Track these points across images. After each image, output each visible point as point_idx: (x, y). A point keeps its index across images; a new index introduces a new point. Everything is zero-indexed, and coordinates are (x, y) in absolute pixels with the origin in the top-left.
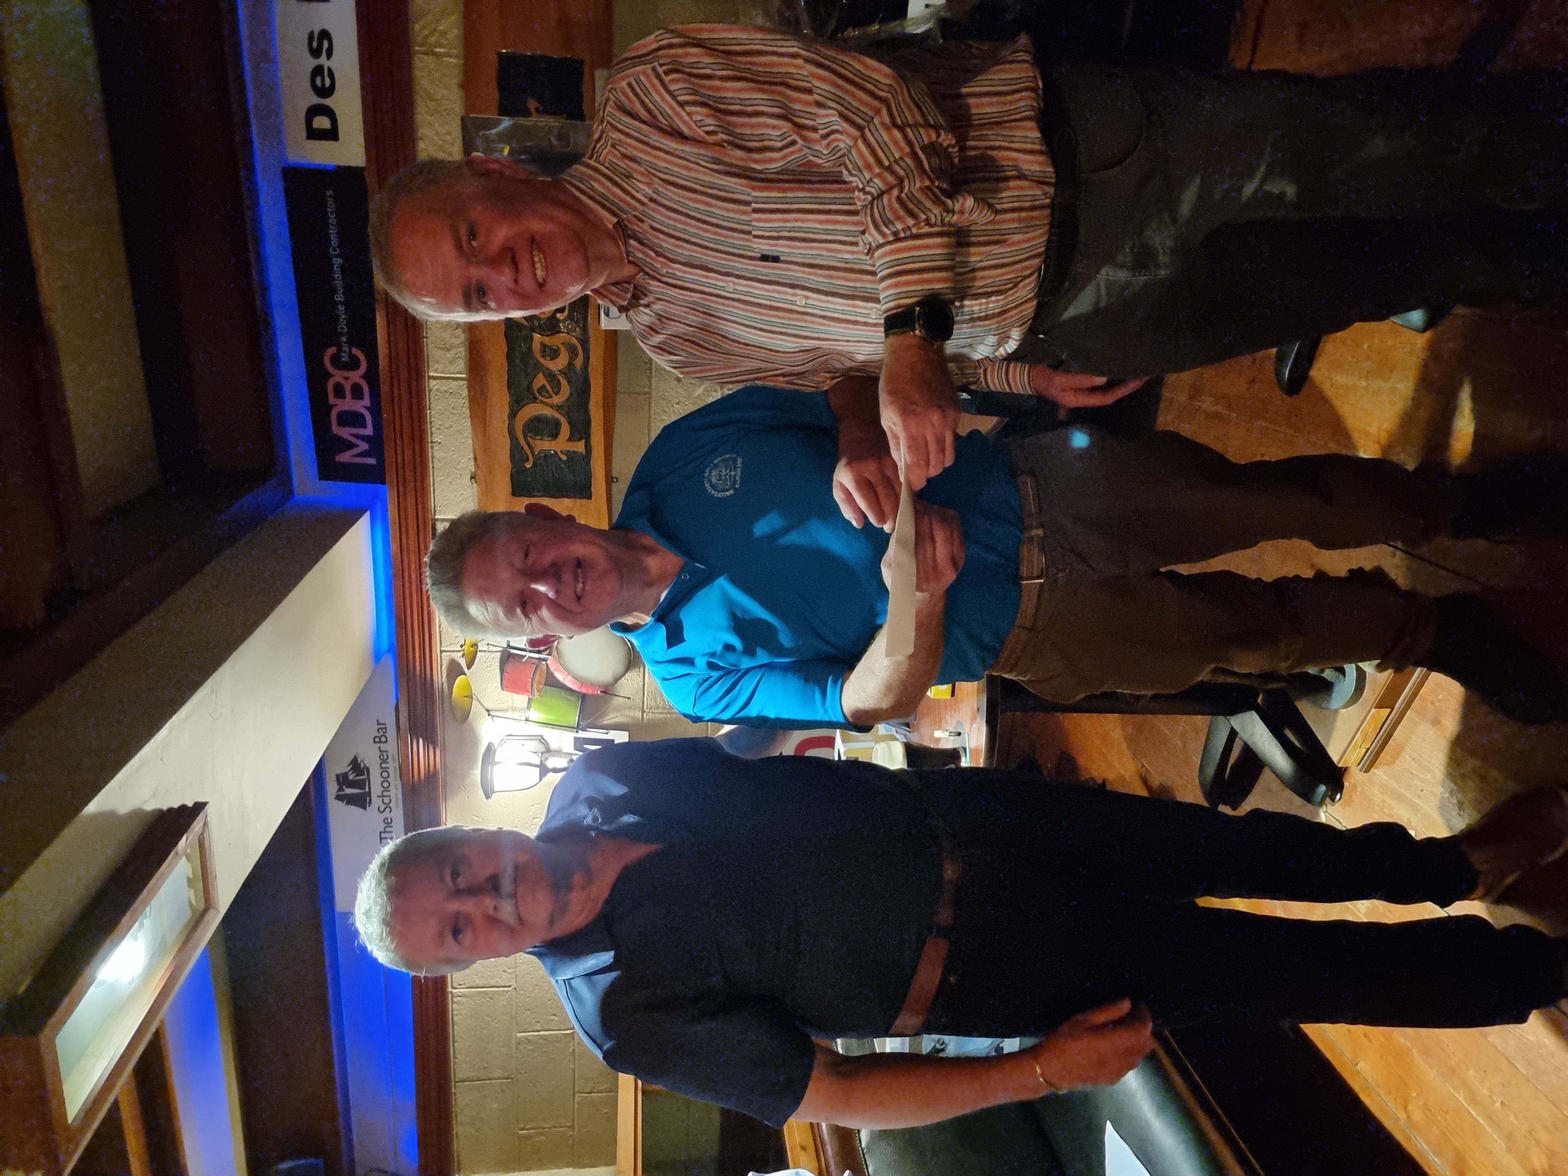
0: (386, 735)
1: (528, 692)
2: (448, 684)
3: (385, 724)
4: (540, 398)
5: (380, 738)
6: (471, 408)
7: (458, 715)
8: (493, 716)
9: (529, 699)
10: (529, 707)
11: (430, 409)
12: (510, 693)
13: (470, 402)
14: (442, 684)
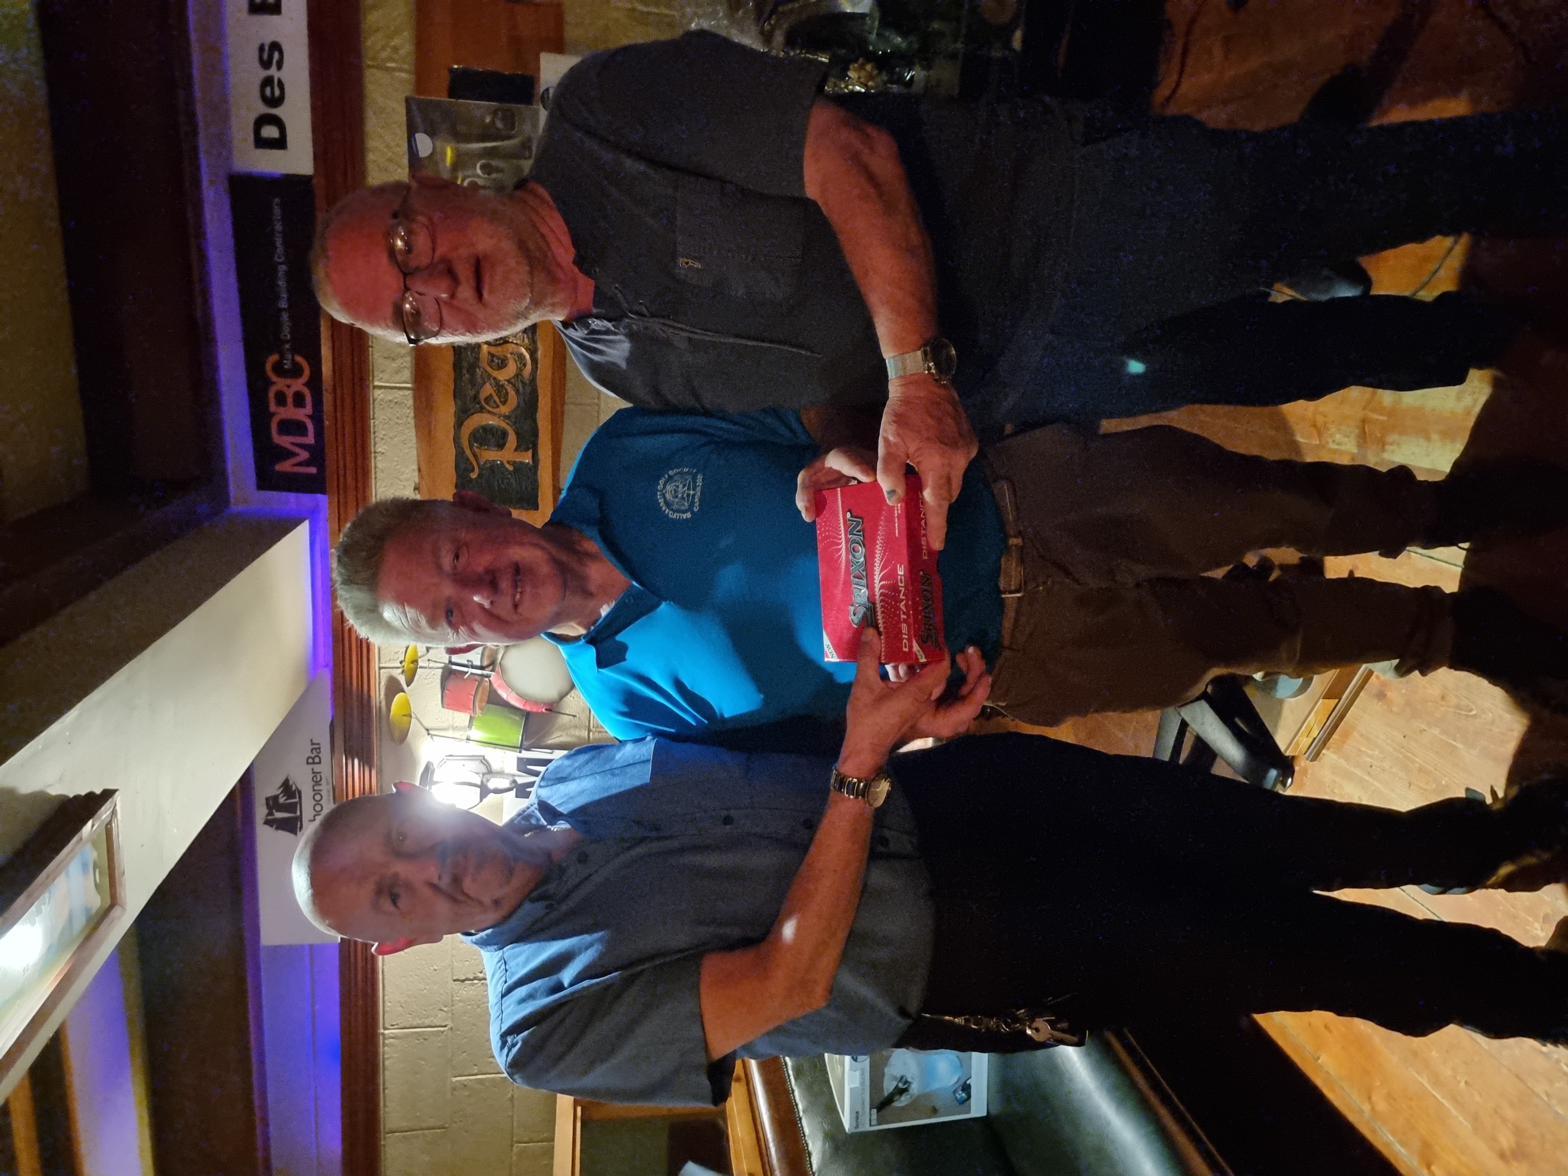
0: (320, 755)
1: (470, 709)
2: (386, 704)
3: (319, 744)
4: (487, 407)
5: (313, 759)
6: (416, 417)
7: (397, 734)
8: (432, 736)
9: (471, 718)
10: (470, 726)
11: (374, 418)
12: (451, 711)
13: (415, 413)
14: (380, 703)
